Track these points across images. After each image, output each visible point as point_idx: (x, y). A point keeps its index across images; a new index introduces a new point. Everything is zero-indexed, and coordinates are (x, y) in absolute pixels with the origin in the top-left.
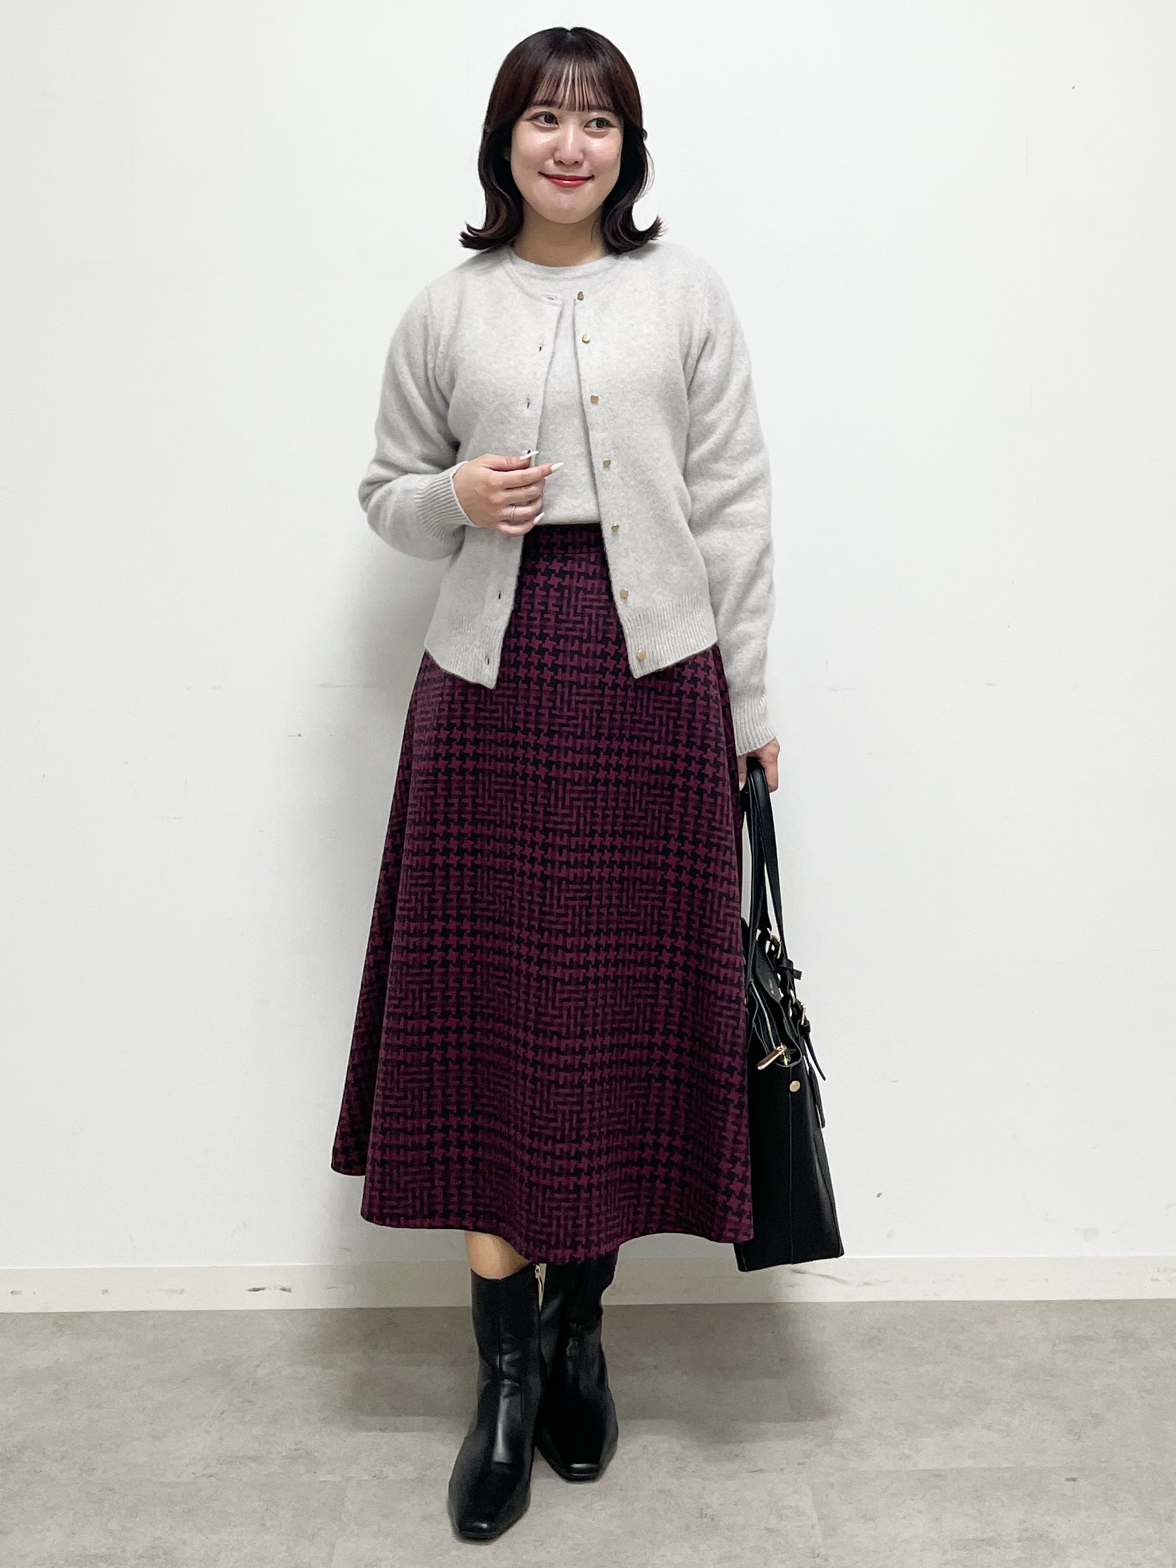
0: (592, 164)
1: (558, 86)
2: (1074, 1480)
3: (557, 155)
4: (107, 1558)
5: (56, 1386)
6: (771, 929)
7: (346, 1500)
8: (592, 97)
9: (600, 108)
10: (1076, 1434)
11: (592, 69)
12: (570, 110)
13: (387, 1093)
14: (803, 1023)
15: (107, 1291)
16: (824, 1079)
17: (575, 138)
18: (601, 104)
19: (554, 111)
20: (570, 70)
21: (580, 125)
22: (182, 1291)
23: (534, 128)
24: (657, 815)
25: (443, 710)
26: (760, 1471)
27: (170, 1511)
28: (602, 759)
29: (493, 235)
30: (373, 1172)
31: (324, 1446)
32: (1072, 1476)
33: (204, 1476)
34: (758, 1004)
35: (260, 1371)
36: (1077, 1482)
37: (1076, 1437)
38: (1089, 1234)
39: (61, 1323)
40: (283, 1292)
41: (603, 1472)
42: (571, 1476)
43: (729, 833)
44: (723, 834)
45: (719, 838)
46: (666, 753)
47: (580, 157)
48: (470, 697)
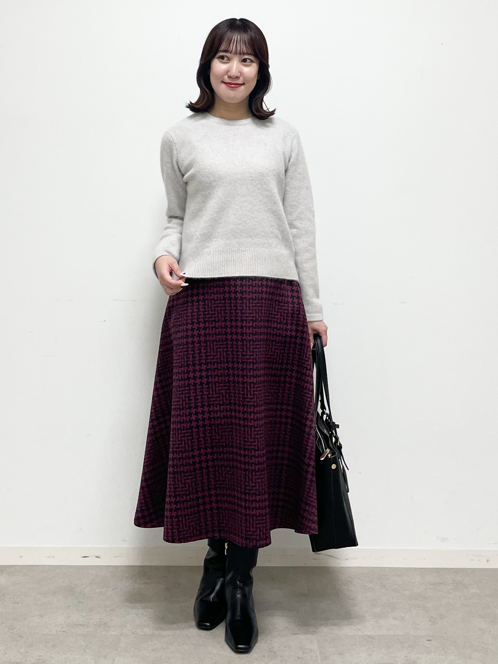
0: (244, 78)
1: (230, 44)
3: (229, 74)
6: (326, 410)
7: (120, 642)
8: (244, 49)
9: (248, 54)
11: (246, 37)
12: (235, 54)
14: (338, 445)
15: (22, 556)
16: (348, 470)
17: (237, 66)
18: (248, 51)
19: (228, 54)
20: (236, 36)
21: (240, 61)
22: (54, 557)
23: (219, 62)
27: (46, 645)
29: (202, 106)
31: (112, 620)
32: (430, 639)
33: (61, 631)
34: (318, 437)
35: (86, 590)
36: (431, 641)
37: (433, 623)
38: (443, 540)
39: (3, 569)
40: (96, 558)
41: (252, 649)
42: (238, 651)
43: (307, 361)
44: (304, 362)
45: (302, 363)
46: (283, 328)
47: (239, 75)
48: (201, 309)
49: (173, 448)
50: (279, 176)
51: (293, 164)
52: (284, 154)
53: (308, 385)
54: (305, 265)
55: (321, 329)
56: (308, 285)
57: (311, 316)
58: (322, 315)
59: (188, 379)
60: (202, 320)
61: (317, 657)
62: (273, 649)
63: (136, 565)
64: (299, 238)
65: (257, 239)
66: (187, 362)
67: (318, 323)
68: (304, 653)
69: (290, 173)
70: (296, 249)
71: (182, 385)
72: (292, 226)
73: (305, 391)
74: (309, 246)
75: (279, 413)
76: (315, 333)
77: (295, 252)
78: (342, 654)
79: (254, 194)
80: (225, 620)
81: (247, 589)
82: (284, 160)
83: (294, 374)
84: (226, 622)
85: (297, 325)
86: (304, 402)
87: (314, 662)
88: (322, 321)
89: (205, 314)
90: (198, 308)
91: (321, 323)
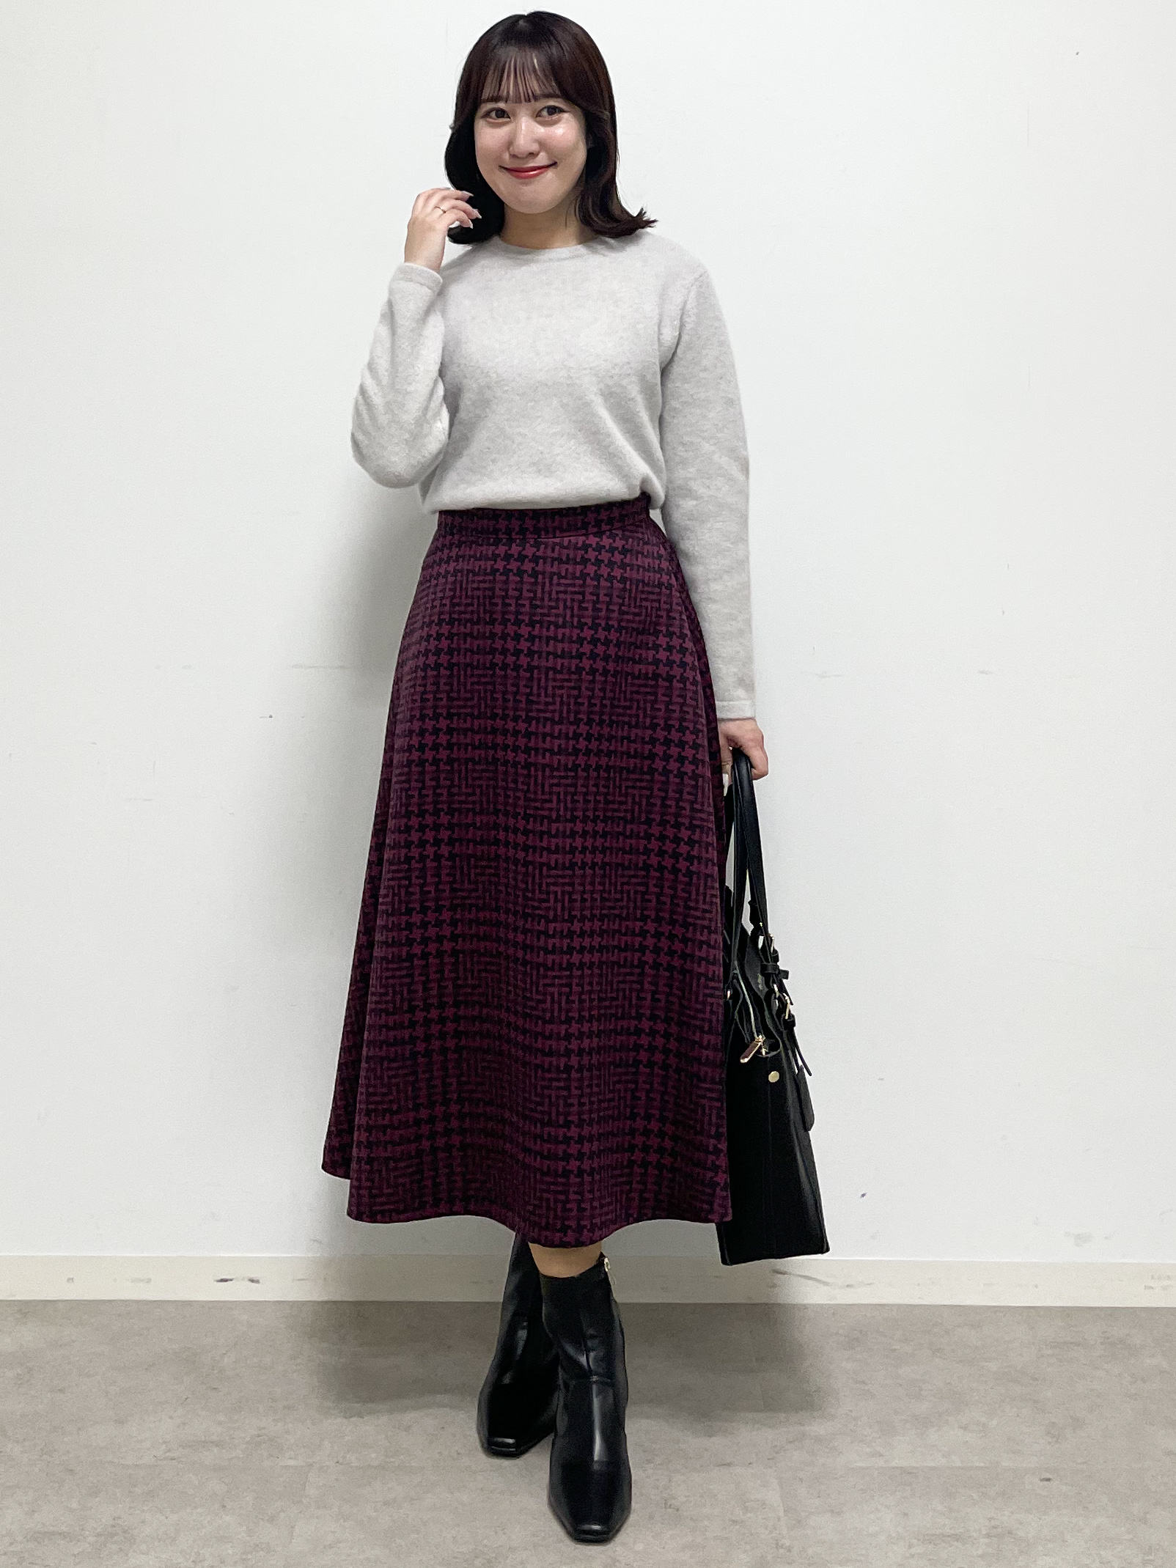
0: (550, 152)
2: (1048, 1480)
3: (512, 148)
4: (65, 1537)
5: (19, 1371)
7: (307, 1484)
9: (546, 96)
10: (1055, 1436)
13: (371, 1090)
14: (787, 1017)
15: (72, 1279)
16: (810, 1074)
17: (529, 129)
21: (532, 115)
22: (149, 1281)
23: (488, 124)
24: (637, 800)
25: (416, 700)
26: (729, 1465)
27: (129, 1492)
28: (582, 744)
30: (359, 1171)
31: (287, 1432)
32: (1048, 1476)
33: (165, 1459)
34: (742, 995)
35: (226, 1360)
36: (1052, 1482)
37: (1055, 1439)
38: (1081, 1239)
39: (27, 1310)
40: (251, 1283)
47: (535, 147)
48: (442, 687)
55: (745, 737)
57: (728, 706)
58: (753, 704)
59: (408, 845)
60: (446, 710)
61: (779, 1519)
62: (673, 1501)
63: (344, 1298)
66: (407, 806)
67: (739, 723)
68: (746, 1509)
76: (737, 747)
78: (839, 1514)
87: (771, 1532)
88: (752, 719)
89: (450, 699)
90: (436, 684)
91: (748, 725)
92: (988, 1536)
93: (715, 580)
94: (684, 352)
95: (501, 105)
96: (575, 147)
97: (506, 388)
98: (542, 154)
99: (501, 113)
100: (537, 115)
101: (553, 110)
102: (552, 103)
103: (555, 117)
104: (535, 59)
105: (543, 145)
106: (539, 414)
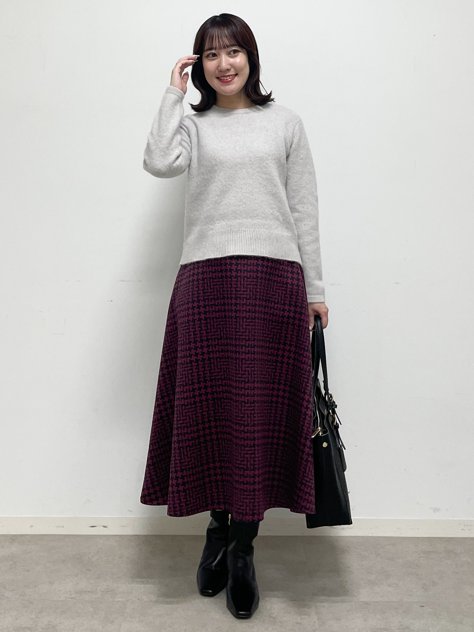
2: (423, 606)
3: (219, 68)
4: (29, 629)
5: (11, 563)
7: (126, 608)
9: (233, 46)
10: (425, 589)
14: (335, 424)
15: (32, 526)
16: (346, 450)
17: (225, 59)
21: (227, 54)
22: (63, 527)
27: (55, 611)
31: (119, 587)
32: (422, 605)
33: (69, 598)
35: (94, 558)
36: (424, 607)
37: (425, 590)
38: (436, 510)
39: (14, 538)
40: (104, 528)
41: (252, 615)
42: (238, 616)
43: (304, 342)
44: (301, 343)
45: (300, 344)
46: (280, 308)
47: (229, 67)
48: (200, 288)
49: (177, 424)
50: (279, 161)
51: (295, 150)
52: (285, 140)
53: (305, 366)
54: (307, 248)
55: (322, 311)
56: (309, 267)
57: (312, 298)
58: (324, 297)
59: (190, 355)
60: (202, 298)
61: (315, 622)
62: (273, 615)
63: (141, 534)
64: (301, 221)
65: (258, 220)
66: (189, 339)
67: (318, 304)
68: (302, 618)
69: (290, 159)
70: (298, 232)
71: (184, 362)
72: (293, 209)
73: (302, 372)
74: (311, 229)
75: (275, 393)
76: (316, 314)
77: (298, 235)
78: (339, 620)
79: (254, 177)
80: (226, 588)
81: (248, 558)
82: (285, 146)
83: (292, 355)
84: (227, 589)
85: (296, 306)
86: (300, 382)
87: (312, 627)
88: (324, 303)
89: (204, 293)
90: (198, 287)
91: (322, 305)
92: (399, 629)
93: (307, 245)
94: (293, 152)
95: (213, 51)
96: (245, 66)
97: (223, 165)
98: (232, 70)
99: (214, 55)
100: (229, 54)
101: (235, 51)
102: (234, 48)
103: (236, 54)
104: (226, 32)
105: (232, 66)
106: (237, 176)
